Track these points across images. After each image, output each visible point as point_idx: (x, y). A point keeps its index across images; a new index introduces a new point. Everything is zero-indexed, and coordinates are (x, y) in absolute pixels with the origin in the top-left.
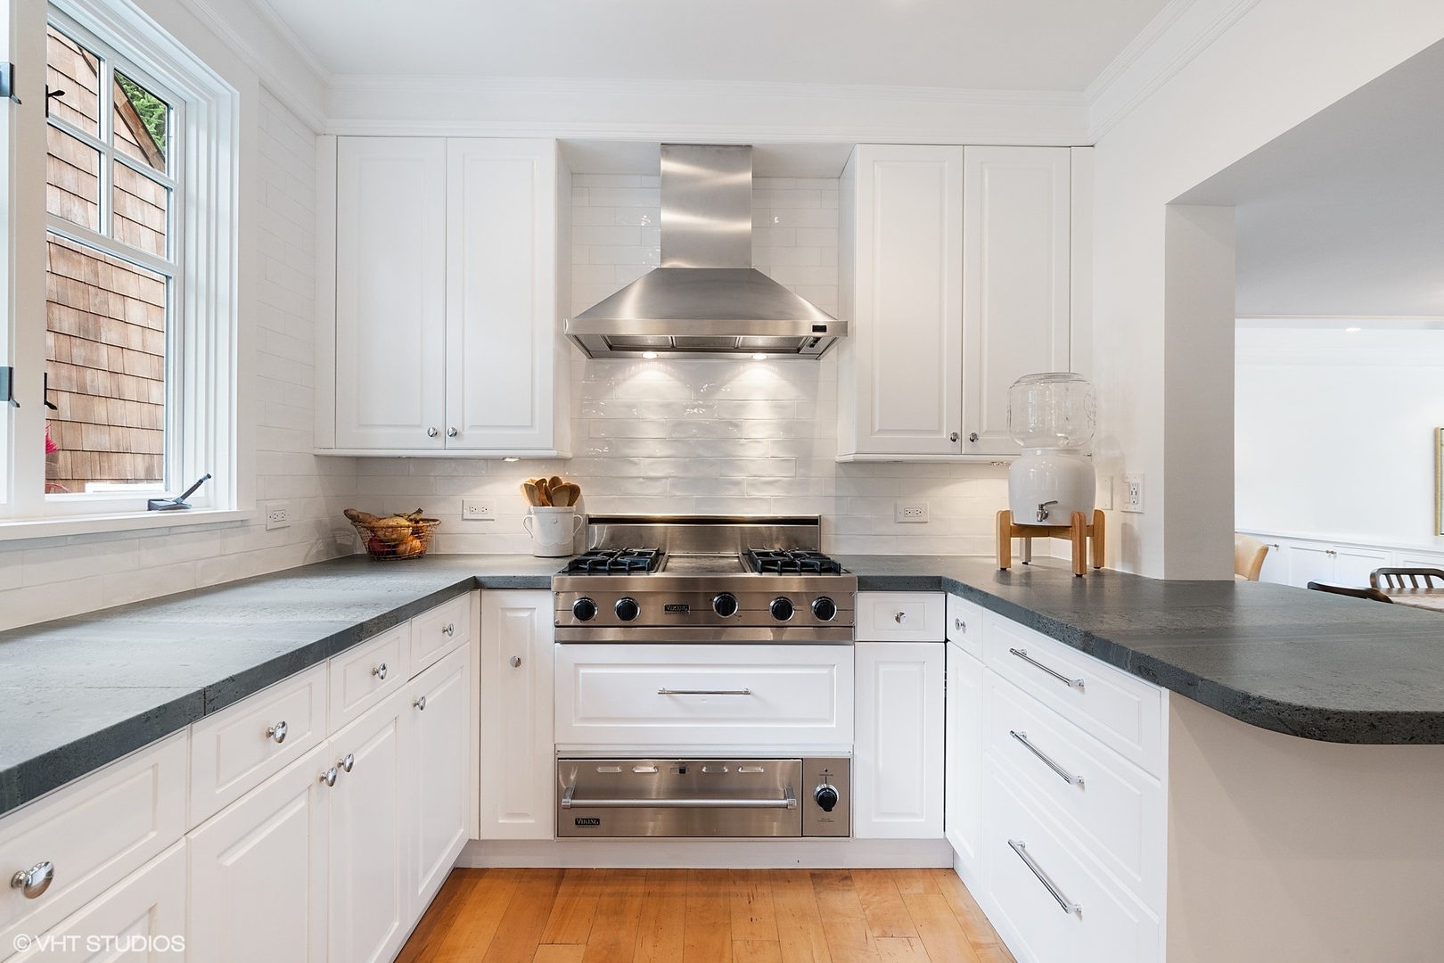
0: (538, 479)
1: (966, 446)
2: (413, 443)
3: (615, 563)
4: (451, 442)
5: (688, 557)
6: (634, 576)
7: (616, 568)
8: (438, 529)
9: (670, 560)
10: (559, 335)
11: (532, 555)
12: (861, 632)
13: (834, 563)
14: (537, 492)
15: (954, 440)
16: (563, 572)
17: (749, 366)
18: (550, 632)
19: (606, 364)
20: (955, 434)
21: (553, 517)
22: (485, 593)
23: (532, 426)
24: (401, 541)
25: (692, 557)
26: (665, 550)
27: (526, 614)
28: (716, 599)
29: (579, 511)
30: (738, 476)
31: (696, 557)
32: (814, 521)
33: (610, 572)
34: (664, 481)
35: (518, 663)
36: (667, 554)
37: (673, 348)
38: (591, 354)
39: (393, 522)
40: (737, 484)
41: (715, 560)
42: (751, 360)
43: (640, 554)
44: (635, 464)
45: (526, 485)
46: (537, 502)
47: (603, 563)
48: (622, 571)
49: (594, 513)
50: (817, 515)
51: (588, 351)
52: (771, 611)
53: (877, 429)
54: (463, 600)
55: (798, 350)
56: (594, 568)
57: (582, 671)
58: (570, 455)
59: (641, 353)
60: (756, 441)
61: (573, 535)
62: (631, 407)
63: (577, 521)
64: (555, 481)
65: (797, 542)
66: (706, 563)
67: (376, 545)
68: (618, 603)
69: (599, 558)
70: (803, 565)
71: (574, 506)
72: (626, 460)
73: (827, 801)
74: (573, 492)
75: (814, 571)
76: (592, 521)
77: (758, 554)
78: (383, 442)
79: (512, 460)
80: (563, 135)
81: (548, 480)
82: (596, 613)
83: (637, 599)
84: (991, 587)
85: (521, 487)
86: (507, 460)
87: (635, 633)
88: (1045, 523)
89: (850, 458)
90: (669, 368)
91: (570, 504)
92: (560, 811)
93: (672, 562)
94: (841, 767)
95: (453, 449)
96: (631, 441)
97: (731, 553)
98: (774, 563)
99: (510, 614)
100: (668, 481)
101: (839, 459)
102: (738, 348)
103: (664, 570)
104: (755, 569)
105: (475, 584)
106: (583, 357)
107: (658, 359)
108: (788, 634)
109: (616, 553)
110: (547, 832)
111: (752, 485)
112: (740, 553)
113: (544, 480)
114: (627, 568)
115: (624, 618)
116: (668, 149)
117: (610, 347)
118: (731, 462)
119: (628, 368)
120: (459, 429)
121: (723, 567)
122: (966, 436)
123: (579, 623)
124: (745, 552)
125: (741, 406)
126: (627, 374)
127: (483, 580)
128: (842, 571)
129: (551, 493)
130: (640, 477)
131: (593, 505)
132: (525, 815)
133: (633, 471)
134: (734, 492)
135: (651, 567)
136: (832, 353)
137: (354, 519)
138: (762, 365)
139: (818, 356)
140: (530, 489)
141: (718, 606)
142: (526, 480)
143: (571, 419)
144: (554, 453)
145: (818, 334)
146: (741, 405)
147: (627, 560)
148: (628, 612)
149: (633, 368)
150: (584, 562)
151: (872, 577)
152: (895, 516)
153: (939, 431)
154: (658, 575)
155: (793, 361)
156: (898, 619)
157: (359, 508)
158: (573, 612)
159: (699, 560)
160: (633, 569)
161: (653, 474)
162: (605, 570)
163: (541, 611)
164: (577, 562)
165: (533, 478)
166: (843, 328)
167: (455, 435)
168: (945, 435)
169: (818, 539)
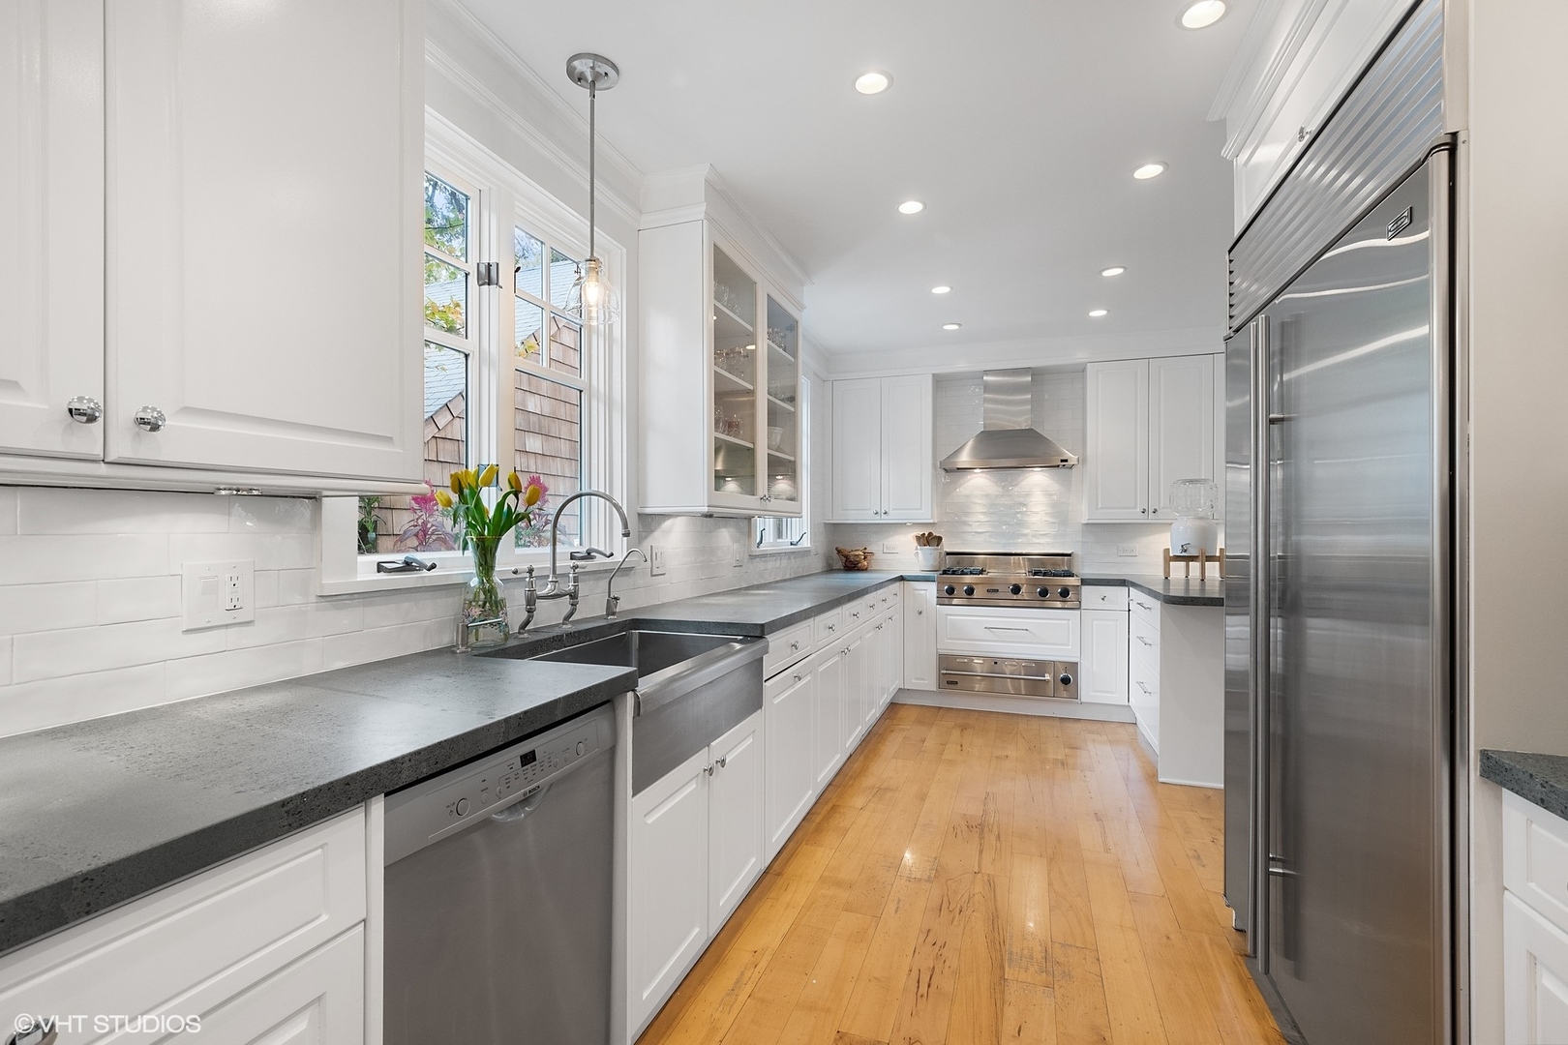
0: (922, 533)
1: (1150, 515)
2: (868, 518)
3: (962, 571)
4: (884, 516)
6: (971, 577)
7: (962, 574)
8: (874, 557)
10: (934, 466)
11: (924, 567)
12: (1084, 604)
13: (1074, 573)
14: (921, 539)
15: (1144, 513)
16: (938, 575)
17: (1032, 473)
18: (935, 600)
19: (955, 477)
20: (1145, 510)
21: (929, 552)
22: (906, 582)
23: (921, 509)
24: (859, 562)
26: (986, 565)
27: (923, 592)
29: (942, 549)
30: (1026, 532)
32: (1069, 555)
33: (960, 575)
34: (986, 534)
35: (920, 613)
37: (988, 468)
38: (947, 475)
39: (857, 553)
40: (1025, 535)
42: (1034, 471)
43: (974, 568)
44: (969, 525)
45: (916, 536)
46: (921, 544)
47: (956, 571)
48: (965, 575)
49: (948, 550)
50: (1070, 552)
53: (1100, 506)
54: (897, 585)
56: (952, 573)
57: (949, 617)
58: (938, 522)
59: (972, 471)
60: (1036, 513)
61: (939, 560)
62: (967, 496)
63: (940, 553)
64: (930, 534)
67: (848, 563)
68: (965, 588)
69: (953, 569)
71: (939, 547)
72: (965, 523)
73: (1066, 681)
74: (939, 540)
75: (1063, 576)
76: (948, 554)
78: (852, 517)
79: (910, 525)
80: (937, 371)
81: (927, 534)
82: (955, 592)
83: (974, 587)
84: (1160, 589)
85: (914, 537)
86: (908, 524)
87: (973, 602)
88: (1184, 554)
89: (1089, 522)
91: (937, 546)
92: (940, 676)
94: (1073, 666)
95: (885, 519)
96: (967, 514)
99: (917, 592)
100: (988, 534)
101: (1082, 522)
105: (902, 578)
106: (943, 472)
107: (980, 473)
108: (1046, 604)
110: (933, 687)
111: (1034, 536)
112: (1027, 571)
113: (925, 534)
114: (967, 574)
115: (968, 595)
116: (987, 372)
117: (956, 470)
118: (1021, 524)
119: (966, 477)
120: (887, 511)
122: (1151, 510)
123: (947, 596)
124: (1030, 571)
126: (966, 479)
129: (929, 540)
130: (972, 532)
131: (948, 546)
132: (923, 679)
133: (969, 529)
137: (839, 551)
138: (1039, 474)
140: (918, 538)
142: (916, 534)
143: (939, 504)
144: (930, 521)
146: (1027, 495)
148: (970, 591)
149: (969, 477)
150: (947, 571)
151: (1092, 579)
153: (1136, 508)
156: (1103, 599)
157: (841, 547)
158: (945, 591)
160: (970, 574)
161: (979, 531)
162: (957, 574)
163: (931, 590)
164: (944, 571)
165: (920, 533)
167: (886, 513)
168: (1139, 509)
169: (1070, 564)
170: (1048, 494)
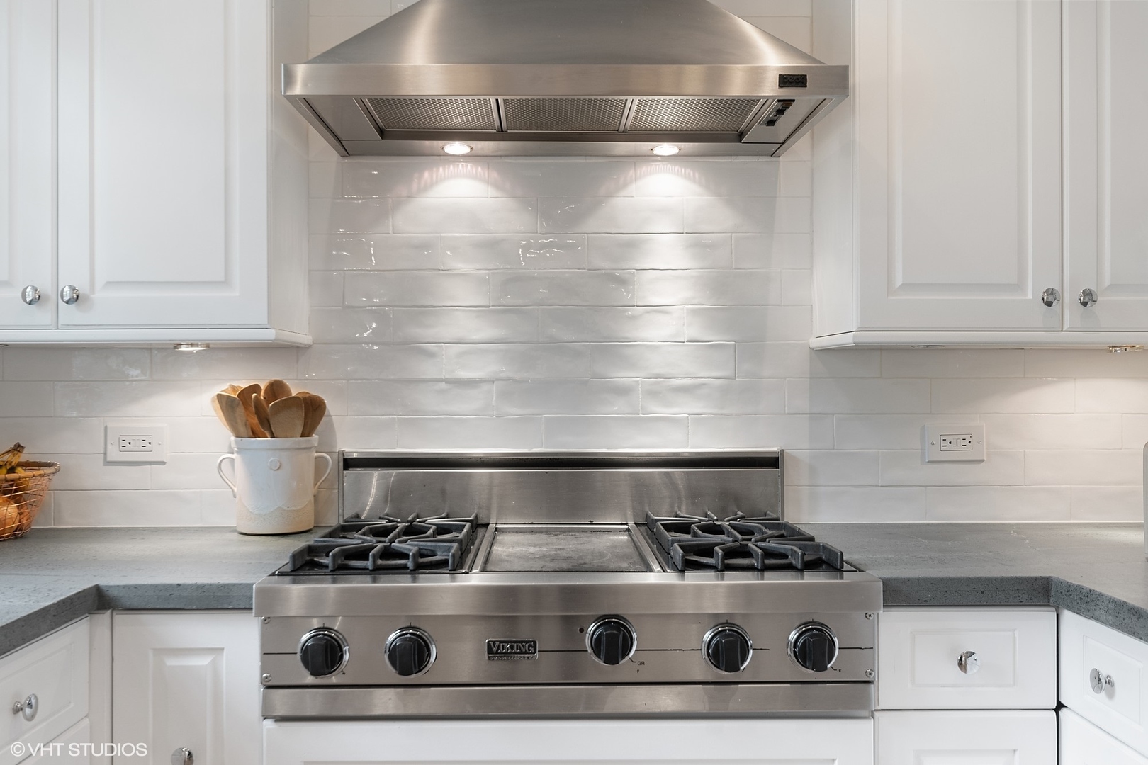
0: (244, 385)
1: (1071, 314)
3: (388, 553)
4: (70, 314)
5: (532, 531)
6: (428, 582)
7: (389, 564)
9: (499, 538)
11: (233, 530)
12: (887, 691)
13: (825, 548)
14: (240, 410)
15: (1049, 304)
16: (282, 574)
17: (645, 168)
18: (252, 696)
19: (372, 167)
20: (1051, 292)
21: (274, 458)
22: (120, 618)
23: (226, 282)
25: (540, 531)
26: (489, 517)
27: (203, 661)
28: (592, 628)
29: (326, 445)
30: (626, 377)
31: (547, 531)
32: (771, 462)
33: (377, 571)
34: (486, 387)
36: (492, 526)
37: (500, 134)
38: (346, 147)
40: (623, 391)
41: (585, 538)
42: (649, 157)
43: (442, 530)
44: (431, 355)
45: (220, 397)
46: (242, 429)
47: (362, 554)
48: (402, 569)
49: (353, 450)
50: (775, 449)
51: (339, 140)
52: (704, 651)
53: (899, 281)
54: (76, 634)
55: (740, 136)
56: (349, 562)
58: (306, 339)
59: (441, 143)
60: (660, 310)
61: (311, 491)
63: (320, 464)
64: (276, 389)
65: (737, 500)
66: (568, 545)
68: (392, 636)
69: (356, 540)
70: (768, 554)
71: (315, 437)
72: (415, 348)
74: (312, 410)
75: (789, 567)
76: (349, 463)
77: (669, 527)
79: (195, 349)
81: (263, 386)
82: (346, 657)
83: (429, 630)
85: (213, 401)
86: (184, 348)
87: (427, 699)
89: (848, 340)
90: (495, 175)
91: (306, 433)
93: (502, 544)
95: (75, 327)
97: (613, 521)
98: (707, 551)
99: (172, 662)
100: (494, 387)
101: (815, 343)
102: (624, 132)
103: (484, 570)
104: (667, 561)
105: (99, 601)
107: (470, 157)
108: (740, 696)
109: (395, 528)
111: (653, 394)
112: (631, 525)
113: (255, 388)
114: (410, 563)
115: (404, 671)
117: (382, 132)
118: (612, 350)
119: (416, 175)
120: (83, 288)
121: (601, 555)
122: (1070, 297)
124: (640, 522)
125: (631, 246)
126: (415, 186)
127: (114, 593)
128: (846, 567)
129: (268, 412)
130: (440, 381)
134: (617, 407)
135: (458, 564)
136: (801, 144)
138: (669, 167)
139: (776, 149)
140: (228, 404)
141: (597, 645)
142: (223, 388)
143: (310, 271)
144: (269, 335)
145: (787, 93)
146: (631, 243)
147: (410, 546)
149: (426, 174)
150: (326, 550)
151: (909, 580)
152: (923, 450)
153: (1019, 287)
154: (476, 579)
155: (727, 159)
156: (961, 664)
158: (299, 656)
159: (553, 539)
160: (426, 564)
161: (464, 374)
162: (365, 569)
164: (311, 550)
165: (236, 384)
166: (839, 80)
167: (76, 299)
168: (1032, 293)
169: (778, 495)
170: (699, 244)
